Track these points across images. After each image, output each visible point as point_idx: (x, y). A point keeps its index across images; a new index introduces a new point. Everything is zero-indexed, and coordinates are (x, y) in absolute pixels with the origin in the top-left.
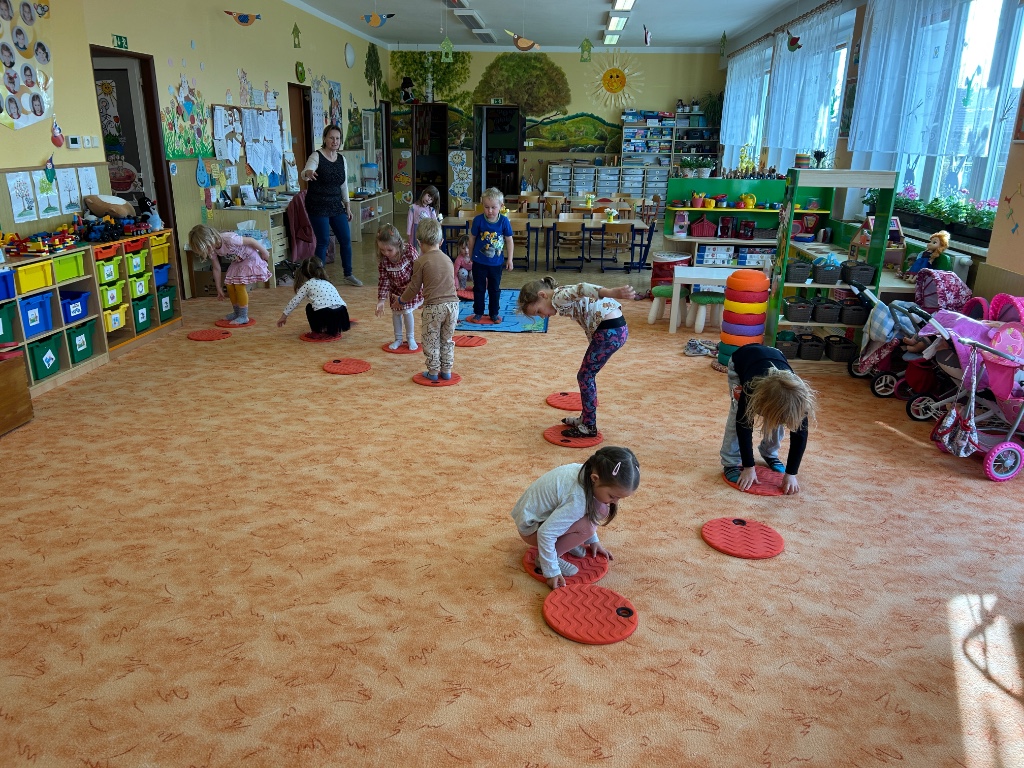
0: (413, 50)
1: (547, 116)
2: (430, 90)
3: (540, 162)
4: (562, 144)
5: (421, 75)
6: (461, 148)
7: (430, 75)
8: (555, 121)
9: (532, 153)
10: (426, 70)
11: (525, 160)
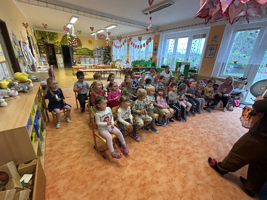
0: (42, 30)
1: (78, 48)
2: (48, 40)
3: (78, 57)
4: (81, 53)
5: (45, 37)
6: (59, 54)
7: (48, 37)
8: (80, 49)
9: (76, 55)
10: (47, 36)
11: (74, 57)
